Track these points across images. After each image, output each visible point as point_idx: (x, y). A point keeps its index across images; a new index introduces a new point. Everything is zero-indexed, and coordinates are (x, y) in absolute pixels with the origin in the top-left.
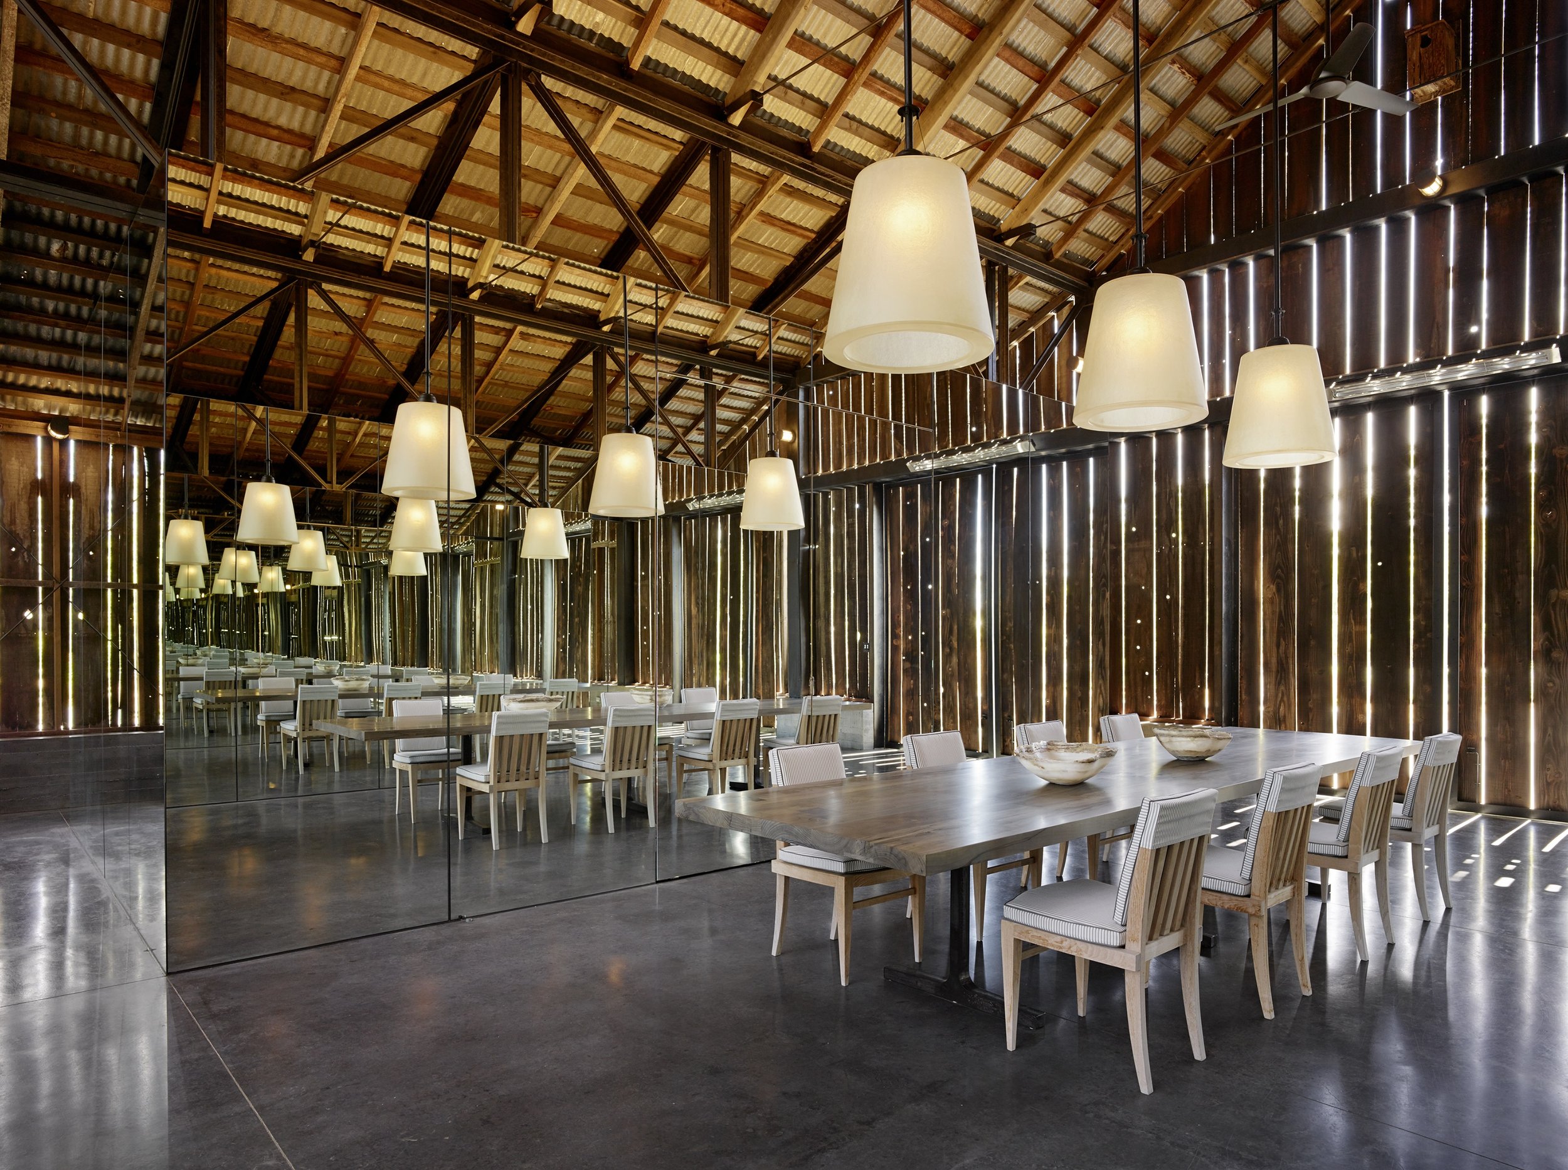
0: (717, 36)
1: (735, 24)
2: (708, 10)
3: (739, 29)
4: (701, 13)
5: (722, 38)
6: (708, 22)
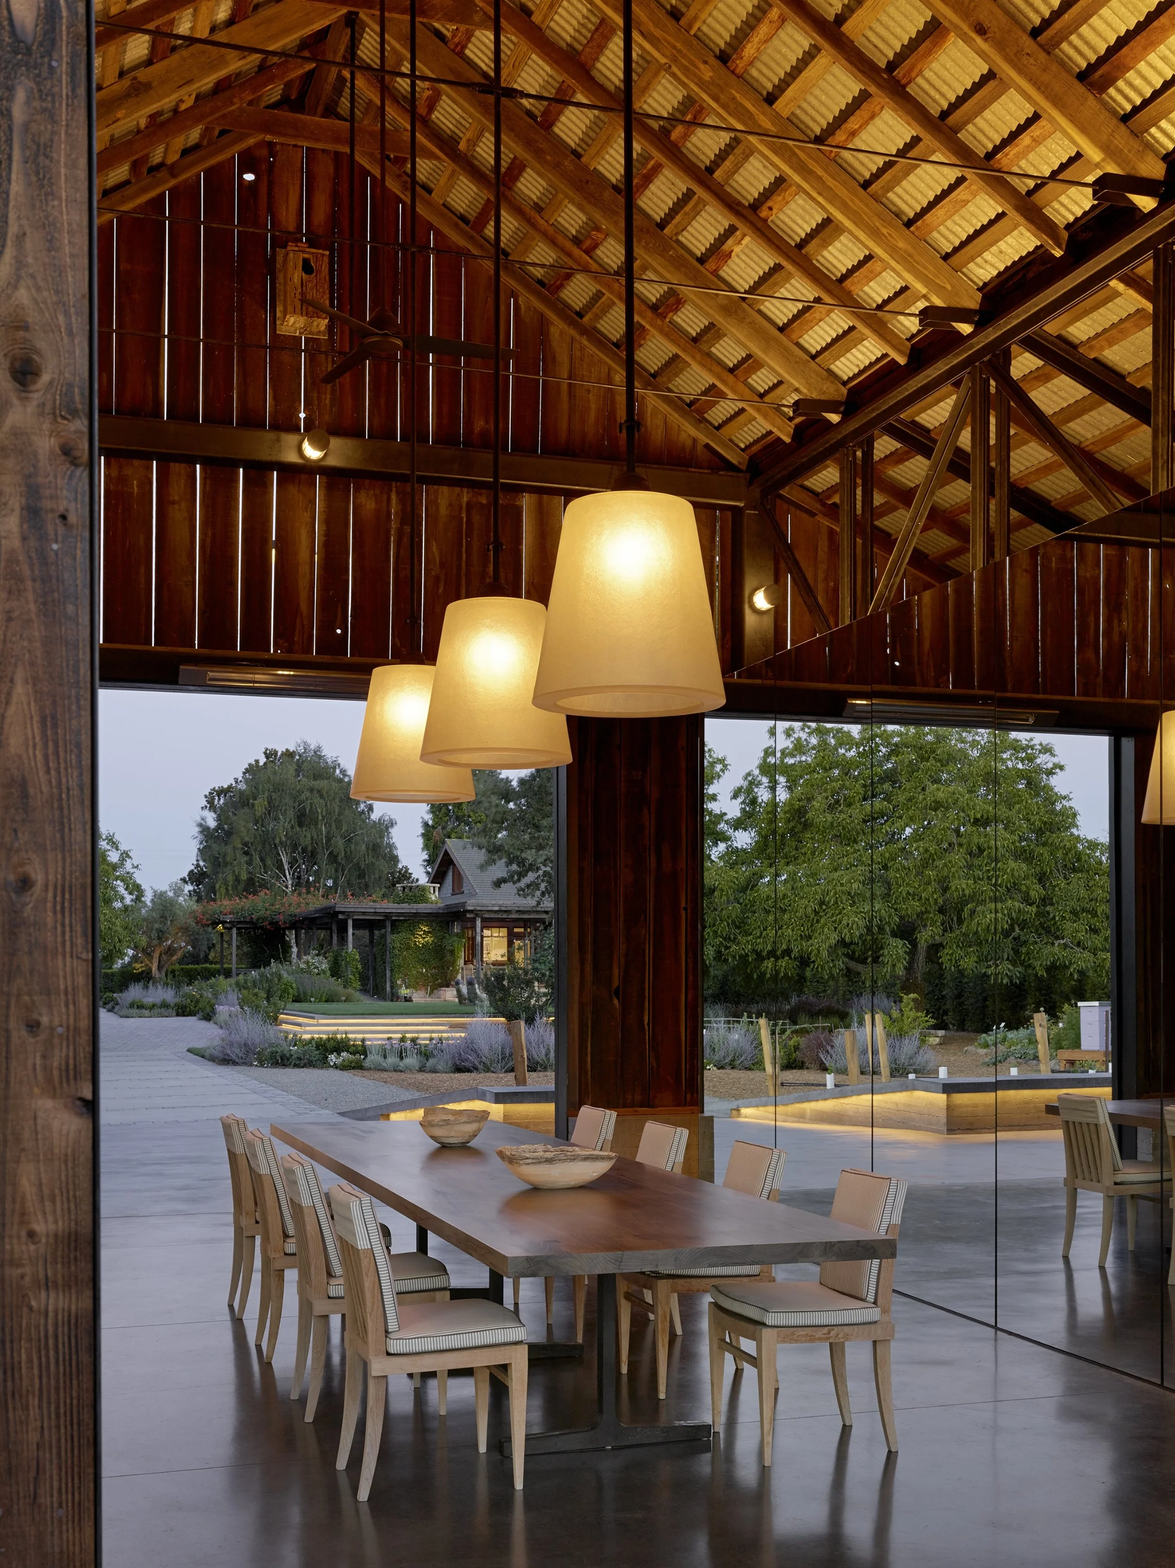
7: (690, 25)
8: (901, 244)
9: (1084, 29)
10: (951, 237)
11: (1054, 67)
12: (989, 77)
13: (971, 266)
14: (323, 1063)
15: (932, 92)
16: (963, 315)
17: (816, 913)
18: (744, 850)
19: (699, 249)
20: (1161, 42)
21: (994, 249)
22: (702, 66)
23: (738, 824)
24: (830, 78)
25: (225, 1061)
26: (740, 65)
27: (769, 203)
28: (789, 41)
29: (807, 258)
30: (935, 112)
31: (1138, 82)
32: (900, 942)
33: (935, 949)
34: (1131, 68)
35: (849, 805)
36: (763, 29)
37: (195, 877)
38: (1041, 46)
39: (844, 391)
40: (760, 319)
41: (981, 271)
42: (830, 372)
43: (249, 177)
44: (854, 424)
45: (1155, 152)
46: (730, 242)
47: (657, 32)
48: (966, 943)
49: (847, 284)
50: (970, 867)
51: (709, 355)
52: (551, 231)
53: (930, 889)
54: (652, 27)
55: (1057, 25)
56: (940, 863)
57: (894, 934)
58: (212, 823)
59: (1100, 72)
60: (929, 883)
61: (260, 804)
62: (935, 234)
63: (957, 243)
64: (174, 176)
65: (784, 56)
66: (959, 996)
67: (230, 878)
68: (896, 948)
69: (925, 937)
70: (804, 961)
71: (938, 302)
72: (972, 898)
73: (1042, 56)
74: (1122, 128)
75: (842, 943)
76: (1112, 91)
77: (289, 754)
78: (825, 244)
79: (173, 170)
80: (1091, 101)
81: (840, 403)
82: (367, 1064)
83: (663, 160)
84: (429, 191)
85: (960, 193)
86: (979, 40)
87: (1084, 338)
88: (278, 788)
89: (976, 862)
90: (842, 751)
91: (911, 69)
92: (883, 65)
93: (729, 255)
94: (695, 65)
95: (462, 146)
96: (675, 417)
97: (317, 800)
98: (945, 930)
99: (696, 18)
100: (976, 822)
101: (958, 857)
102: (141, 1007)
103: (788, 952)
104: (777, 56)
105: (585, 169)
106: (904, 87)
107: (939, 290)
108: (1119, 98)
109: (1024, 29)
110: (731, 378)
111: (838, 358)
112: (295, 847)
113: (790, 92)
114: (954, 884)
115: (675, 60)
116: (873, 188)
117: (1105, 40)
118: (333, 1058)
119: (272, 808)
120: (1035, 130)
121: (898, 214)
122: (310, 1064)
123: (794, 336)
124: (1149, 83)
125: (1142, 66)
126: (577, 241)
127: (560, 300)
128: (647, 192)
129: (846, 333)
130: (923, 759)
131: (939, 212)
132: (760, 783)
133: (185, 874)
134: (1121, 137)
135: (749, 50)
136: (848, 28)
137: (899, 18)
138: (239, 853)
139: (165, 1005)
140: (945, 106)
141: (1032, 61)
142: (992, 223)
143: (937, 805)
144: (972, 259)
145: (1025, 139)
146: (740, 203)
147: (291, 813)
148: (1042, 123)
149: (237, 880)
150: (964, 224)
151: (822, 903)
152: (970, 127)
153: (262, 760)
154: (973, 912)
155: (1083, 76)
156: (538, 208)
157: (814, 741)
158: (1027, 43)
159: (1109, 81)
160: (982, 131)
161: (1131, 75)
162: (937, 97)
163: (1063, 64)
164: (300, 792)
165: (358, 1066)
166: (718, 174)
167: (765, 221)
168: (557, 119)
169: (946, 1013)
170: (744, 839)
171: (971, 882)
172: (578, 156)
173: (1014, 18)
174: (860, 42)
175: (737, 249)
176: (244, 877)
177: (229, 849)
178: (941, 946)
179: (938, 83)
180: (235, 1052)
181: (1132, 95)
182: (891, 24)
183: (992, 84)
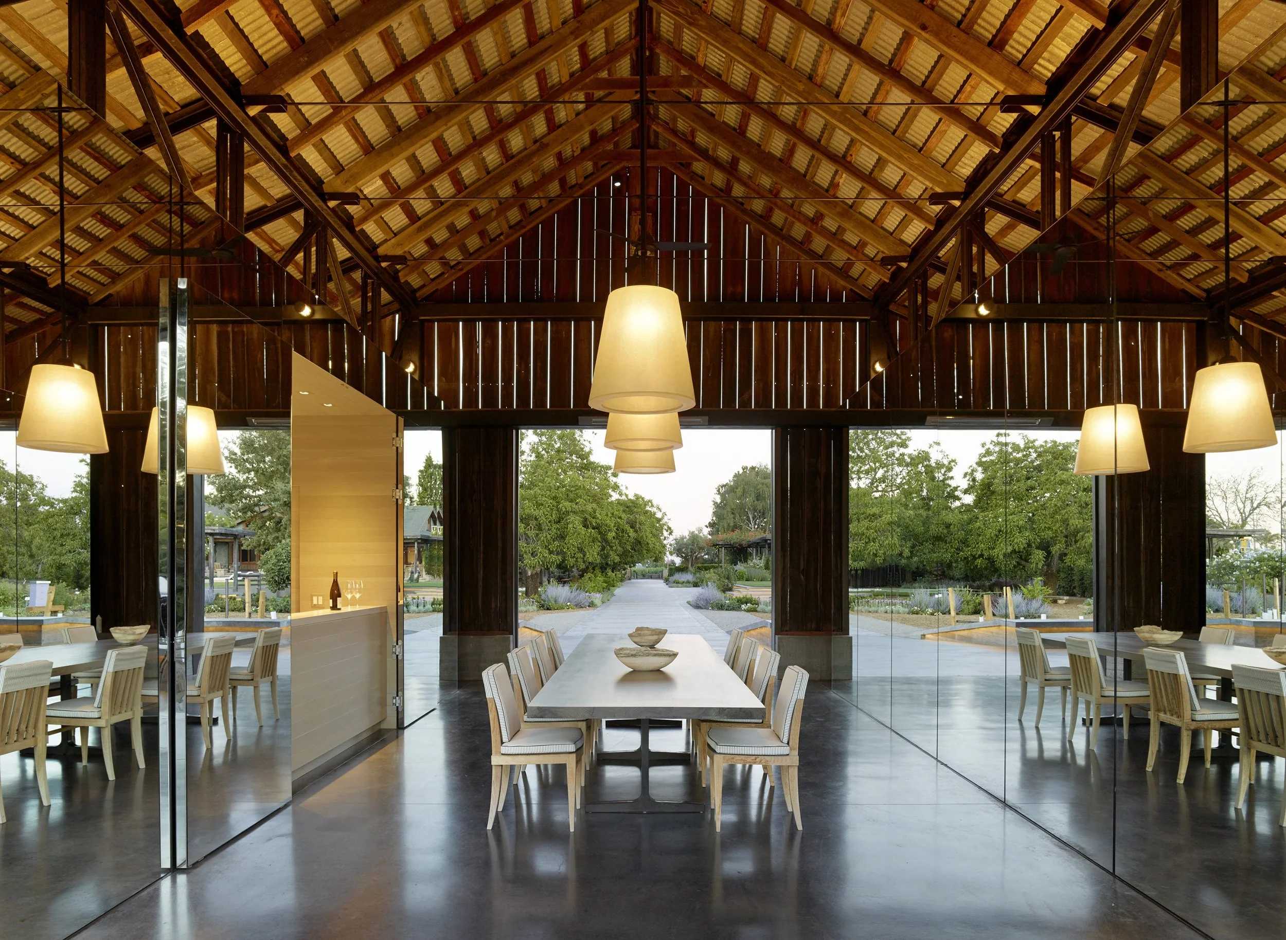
0: (256, 35)
1: (276, 32)
2: (261, 11)
3: (276, 36)
4: (253, 12)
5: (259, 38)
6: (254, 21)
7: (791, 63)
8: (916, 162)
9: (984, 14)
10: (944, 153)
11: (972, 41)
12: (940, 56)
13: (957, 167)
14: (738, 609)
15: (915, 72)
16: (955, 196)
17: (997, 536)
18: (969, 505)
19: (825, 185)
20: (1028, 11)
21: (966, 155)
22: (798, 84)
23: (966, 492)
24: (863, 76)
25: (697, 607)
26: (818, 80)
27: (850, 153)
28: (839, 61)
29: (875, 180)
30: (919, 83)
31: (1022, 40)
32: (1040, 552)
33: (1062, 556)
34: (1013, 32)
35: (1018, 481)
36: (824, 57)
37: (711, 525)
38: (963, 31)
39: (910, 250)
40: (860, 216)
41: (964, 170)
42: (901, 241)
43: (618, 184)
44: (914, 266)
45: (1040, 80)
46: (837, 177)
47: (773, 70)
48: (1079, 552)
49: (897, 190)
50: (1080, 513)
51: (843, 241)
52: (757, 188)
53: (1058, 525)
54: (770, 68)
55: (969, 16)
56: (1063, 512)
57: (1038, 548)
58: (718, 500)
59: (998, 38)
60: (1057, 521)
61: (739, 491)
62: (934, 153)
63: (948, 156)
64: (581, 188)
65: (838, 69)
66: (1082, 579)
67: (726, 525)
68: (1038, 556)
69: (1055, 549)
70: (991, 560)
71: (939, 190)
72: (1083, 529)
73: (963, 36)
74: (1017, 69)
75: (1014, 551)
76: (1007, 47)
77: (753, 468)
78: (882, 170)
79: (581, 186)
80: (997, 57)
81: (907, 256)
82: (758, 609)
83: (796, 141)
84: (703, 178)
85: (942, 127)
86: (923, 33)
87: (1029, 200)
88: (747, 483)
89: (1084, 511)
90: (1014, 454)
91: (900, 61)
92: (886, 63)
93: (838, 185)
94: (794, 84)
95: (710, 153)
96: (833, 276)
97: (765, 488)
98: (1067, 546)
99: (792, 59)
100: (1085, 490)
101: (1074, 509)
102: (678, 583)
103: (982, 556)
104: (836, 70)
105: (764, 152)
106: (899, 72)
107: (939, 184)
108: (1014, 52)
109: (952, 23)
110: (855, 252)
111: (903, 232)
112: (755, 510)
113: (845, 88)
114: (1071, 522)
115: (783, 83)
116: (897, 133)
117: (998, 19)
118: (743, 606)
119: (744, 492)
120: (972, 81)
121: (914, 146)
122: (733, 609)
123: (879, 224)
124: (1028, 39)
125: (1021, 28)
126: (770, 191)
127: (771, 223)
128: (795, 159)
129: (904, 217)
130: (1055, 458)
131: (933, 140)
132: (976, 471)
133: (707, 524)
134: (1016, 75)
135: (820, 71)
136: (863, 46)
137: (888, 33)
138: (730, 514)
139: (688, 582)
140: (924, 78)
141: (956, 39)
142: (962, 140)
143: (1062, 482)
144: (956, 164)
145: (968, 88)
146: (836, 156)
147: (753, 495)
148: (973, 76)
149: (729, 525)
150: (949, 144)
151: (1000, 531)
152: (938, 87)
153: (741, 472)
154: (1083, 537)
155: (990, 44)
156: (750, 177)
157: (997, 449)
158: (955, 30)
159: (1004, 42)
160: (945, 89)
161: (1016, 35)
162: (918, 74)
163: (978, 38)
164: (757, 485)
165: (755, 610)
166: (822, 142)
167: (850, 162)
168: (746, 129)
169: (1074, 588)
170: (969, 499)
171: (1081, 521)
172: (759, 146)
173: (946, 18)
174: (872, 53)
175: (841, 181)
176: (732, 524)
177: (725, 512)
178: (1066, 555)
179: (917, 66)
180: (702, 603)
181: (1020, 48)
182: (885, 38)
183: (943, 60)
